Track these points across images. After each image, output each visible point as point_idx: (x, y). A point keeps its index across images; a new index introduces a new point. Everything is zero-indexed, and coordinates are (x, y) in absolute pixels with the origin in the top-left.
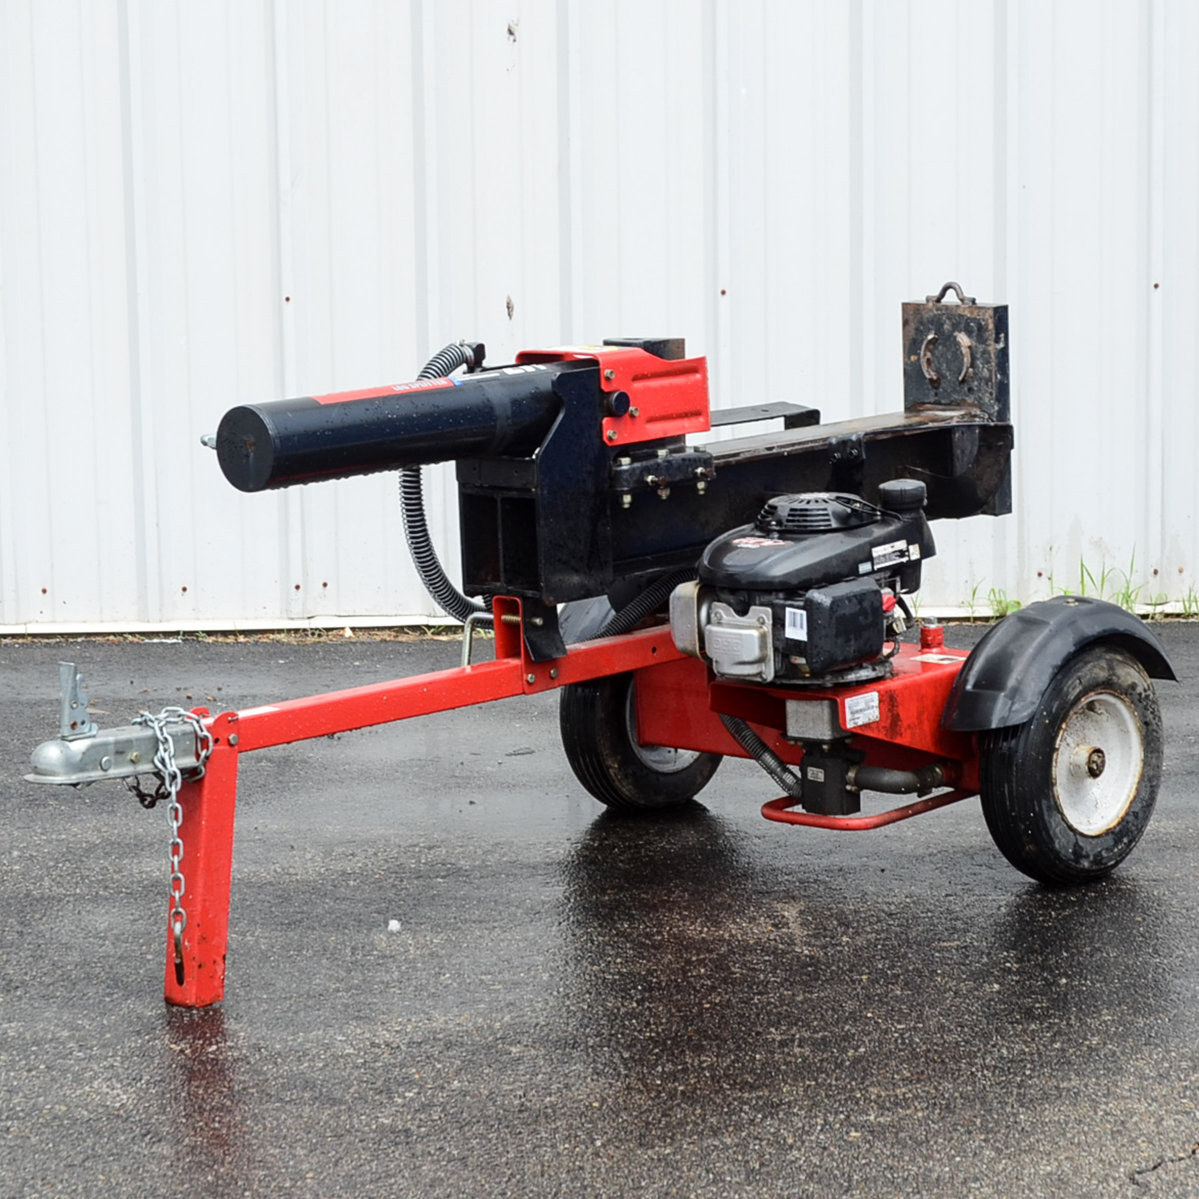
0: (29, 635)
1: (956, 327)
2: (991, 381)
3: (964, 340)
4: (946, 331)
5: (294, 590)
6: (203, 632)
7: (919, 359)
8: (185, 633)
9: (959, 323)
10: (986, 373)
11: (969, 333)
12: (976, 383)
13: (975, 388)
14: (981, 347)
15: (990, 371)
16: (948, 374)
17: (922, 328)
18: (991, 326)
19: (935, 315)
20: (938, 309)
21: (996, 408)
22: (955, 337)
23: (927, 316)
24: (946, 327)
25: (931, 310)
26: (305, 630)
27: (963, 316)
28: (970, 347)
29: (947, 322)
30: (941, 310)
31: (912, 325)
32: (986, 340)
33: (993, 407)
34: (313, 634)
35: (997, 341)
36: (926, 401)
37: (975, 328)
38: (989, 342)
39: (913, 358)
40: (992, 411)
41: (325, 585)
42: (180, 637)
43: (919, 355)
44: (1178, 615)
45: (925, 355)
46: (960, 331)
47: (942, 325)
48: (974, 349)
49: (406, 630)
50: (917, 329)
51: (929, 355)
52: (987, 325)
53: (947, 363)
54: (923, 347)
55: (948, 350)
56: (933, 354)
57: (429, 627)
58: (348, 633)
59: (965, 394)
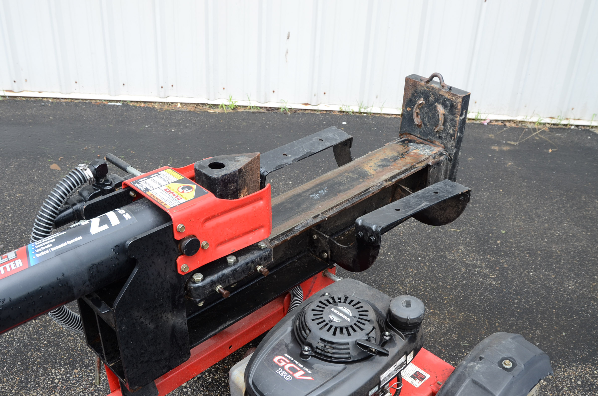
0: (70, 99)
1: (437, 100)
2: (454, 137)
3: (441, 109)
4: (431, 101)
5: (161, 88)
6: (130, 101)
7: (412, 110)
8: (123, 101)
9: (440, 99)
10: (451, 132)
11: (445, 106)
12: (444, 134)
13: (444, 137)
14: (451, 117)
15: (454, 131)
16: (428, 124)
17: (416, 94)
18: (459, 107)
19: (425, 90)
20: (427, 87)
21: (454, 151)
22: (436, 107)
23: (420, 89)
24: (430, 98)
25: (423, 87)
26: (164, 103)
27: (442, 96)
28: (444, 115)
29: (432, 95)
30: (429, 88)
31: (410, 92)
32: (455, 114)
33: (453, 150)
34: (167, 104)
35: (461, 115)
36: (413, 134)
37: (449, 105)
38: (456, 115)
39: (408, 109)
40: (452, 153)
41: (172, 86)
42: (121, 102)
43: (413, 108)
44: (474, 119)
45: (416, 110)
46: (439, 104)
47: (428, 97)
48: (447, 116)
49: (200, 105)
50: (413, 94)
51: (418, 110)
52: (457, 105)
53: (428, 118)
54: (415, 107)
55: (430, 111)
56: (420, 111)
57: (208, 104)
58: (179, 105)
59: (437, 138)
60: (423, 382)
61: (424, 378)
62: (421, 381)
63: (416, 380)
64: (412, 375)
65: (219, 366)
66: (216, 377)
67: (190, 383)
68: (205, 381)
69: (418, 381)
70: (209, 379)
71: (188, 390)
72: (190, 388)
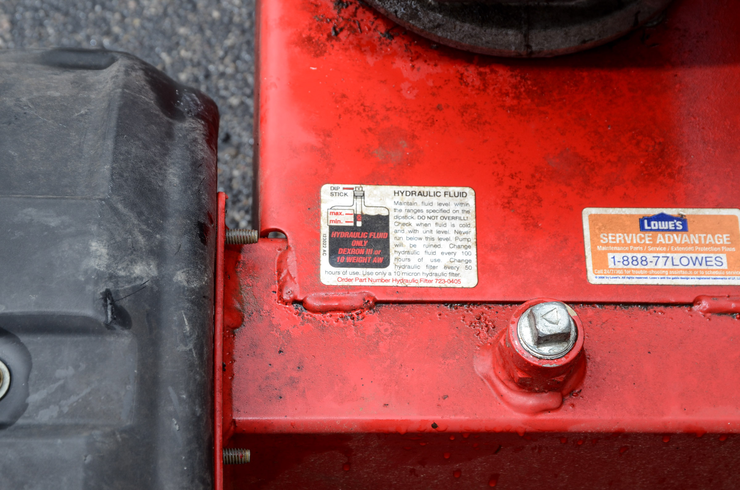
60: (325, 231)
61: (333, 253)
62: (332, 229)
63: (356, 217)
64: (386, 228)
69: (346, 220)
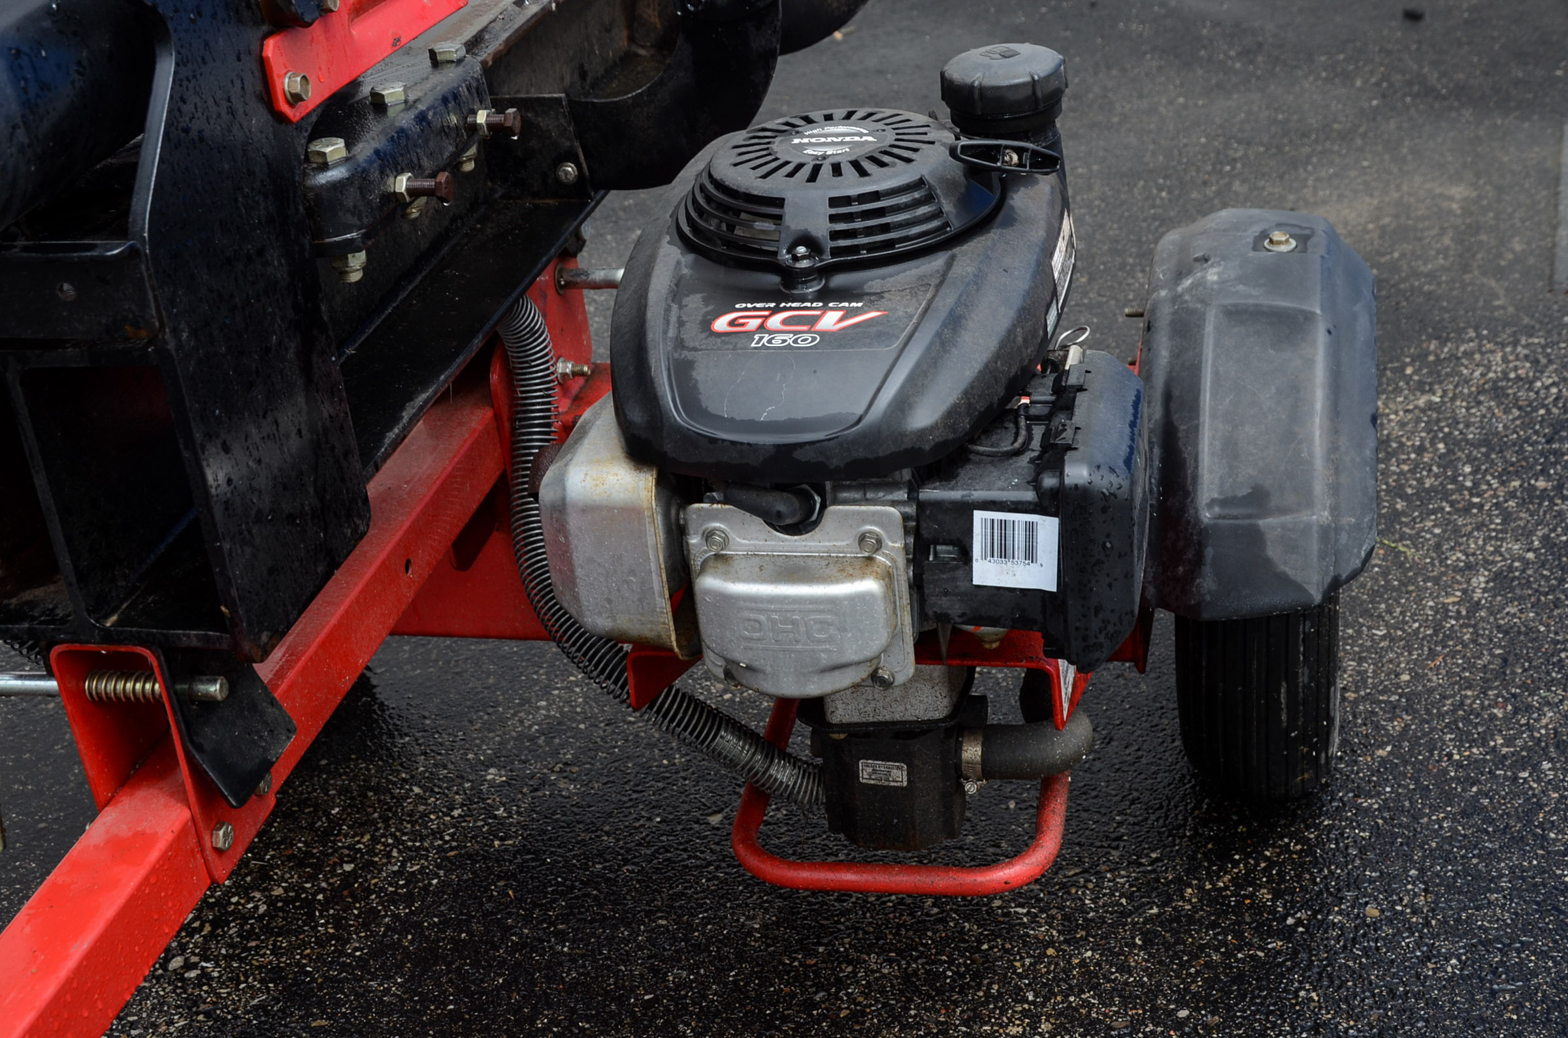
65: (263, 860)
66: (278, 891)
67: (196, 947)
68: (245, 919)
70: (256, 908)
71: (203, 968)
72: (207, 960)
